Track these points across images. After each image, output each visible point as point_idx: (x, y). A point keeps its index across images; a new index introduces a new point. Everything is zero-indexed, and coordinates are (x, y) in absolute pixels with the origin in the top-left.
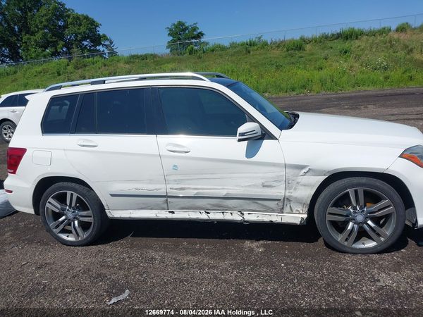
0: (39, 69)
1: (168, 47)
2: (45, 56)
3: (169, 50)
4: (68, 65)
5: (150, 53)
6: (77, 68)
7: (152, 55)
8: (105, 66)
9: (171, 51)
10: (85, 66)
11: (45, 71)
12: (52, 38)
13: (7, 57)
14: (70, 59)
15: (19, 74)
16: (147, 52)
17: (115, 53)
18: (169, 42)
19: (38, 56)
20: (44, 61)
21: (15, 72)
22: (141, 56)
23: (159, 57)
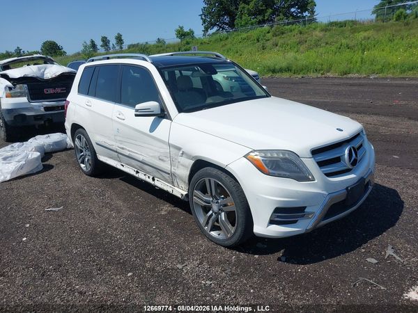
0: (244, 35)
1: (373, 13)
2: (252, 24)
3: (375, 15)
4: (269, 32)
5: (350, 19)
6: (275, 35)
7: (352, 21)
8: (301, 33)
9: (377, 16)
10: (283, 33)
11: (248, 38)
12: (262, 6)
13: (226, 24)
14: (272, 26)
15: (229, 40)
16: (347, 19)
17: (315, 19)
18: (376, 6)
19: (246, 23)
20: (250, 29)
21: (227, 38)
22: (340, 23)
23: (360, 23)
